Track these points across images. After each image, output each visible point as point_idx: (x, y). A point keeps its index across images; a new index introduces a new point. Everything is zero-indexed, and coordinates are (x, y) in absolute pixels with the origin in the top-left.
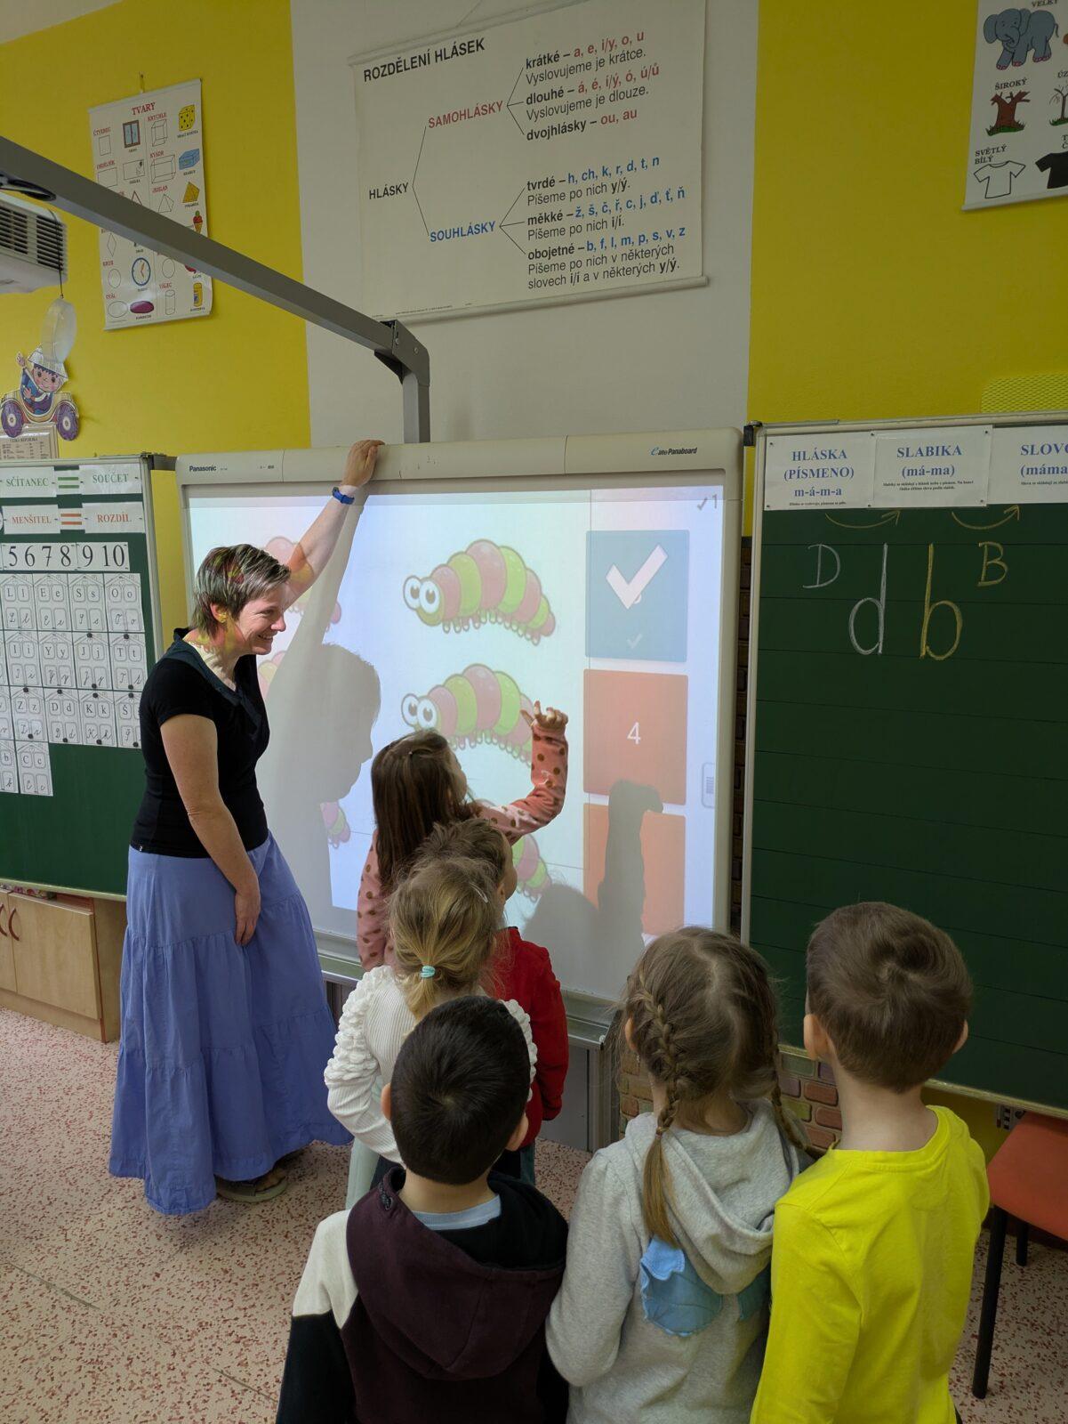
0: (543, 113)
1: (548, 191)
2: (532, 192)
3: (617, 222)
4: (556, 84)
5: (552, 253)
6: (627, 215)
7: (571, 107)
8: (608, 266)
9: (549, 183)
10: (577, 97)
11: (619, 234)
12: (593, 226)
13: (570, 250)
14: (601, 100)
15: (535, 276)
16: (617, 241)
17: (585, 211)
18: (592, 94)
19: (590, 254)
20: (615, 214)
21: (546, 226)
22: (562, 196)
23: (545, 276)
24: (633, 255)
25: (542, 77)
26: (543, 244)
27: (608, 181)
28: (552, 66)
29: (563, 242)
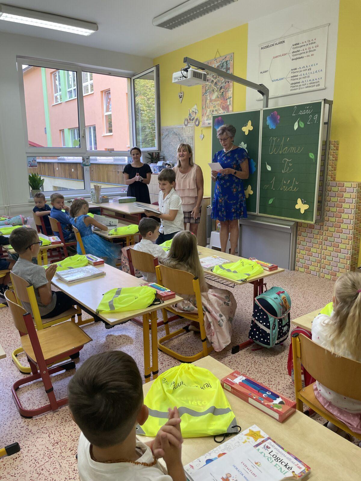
0: (295, 55)
1: (296, 71)
2: (292, 71)
3: (309, 77)
4: (298, 49)
5: (296, 83)
6: (310, 75)
7: (301, 54)
8: (306, 86)
9: (296, 69)
10: (302, 52)
11: (309, 79)
12: (304, 78)
13: (299, 83)
14: (307, 52)
15: (292, 88)
16: (308, 81)
17: (302, 75)
18: (305, 51)
19: (303, 83)
20: (308, 75)
21: (294, 78)
22: (298, 72)
23: (294, 88)
24: (310, 84)
25: (295, 48)
26: (293, 82)
27: (307, 68)
28: (298, 46)
29: (298, 81)
